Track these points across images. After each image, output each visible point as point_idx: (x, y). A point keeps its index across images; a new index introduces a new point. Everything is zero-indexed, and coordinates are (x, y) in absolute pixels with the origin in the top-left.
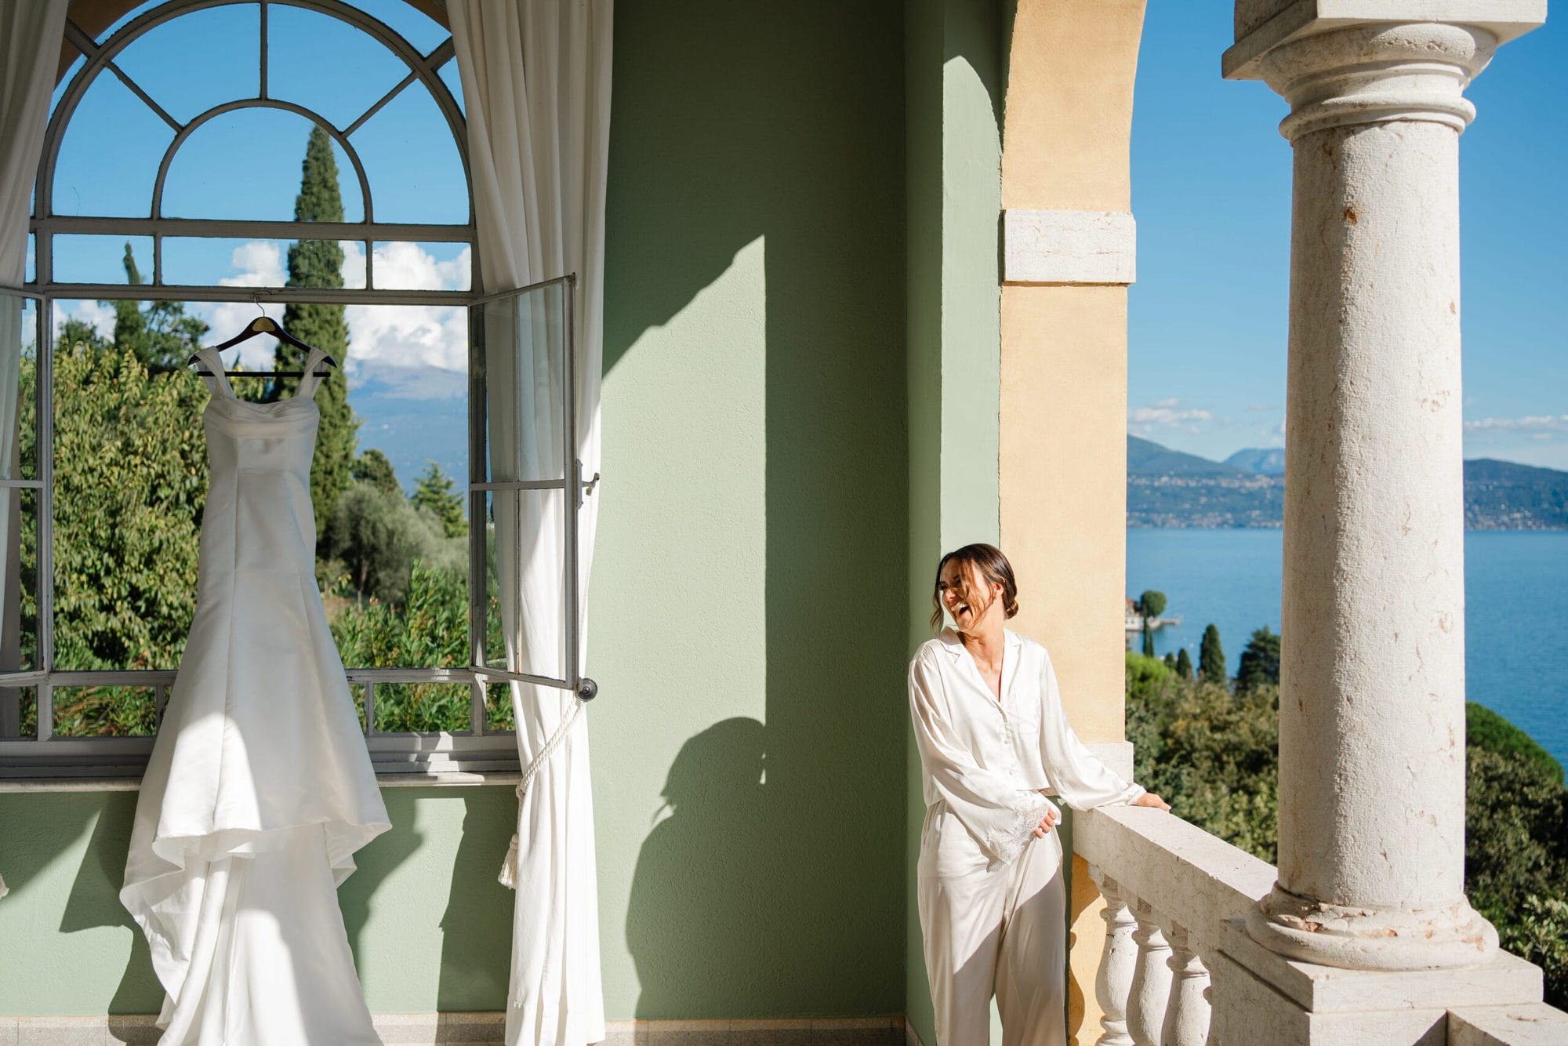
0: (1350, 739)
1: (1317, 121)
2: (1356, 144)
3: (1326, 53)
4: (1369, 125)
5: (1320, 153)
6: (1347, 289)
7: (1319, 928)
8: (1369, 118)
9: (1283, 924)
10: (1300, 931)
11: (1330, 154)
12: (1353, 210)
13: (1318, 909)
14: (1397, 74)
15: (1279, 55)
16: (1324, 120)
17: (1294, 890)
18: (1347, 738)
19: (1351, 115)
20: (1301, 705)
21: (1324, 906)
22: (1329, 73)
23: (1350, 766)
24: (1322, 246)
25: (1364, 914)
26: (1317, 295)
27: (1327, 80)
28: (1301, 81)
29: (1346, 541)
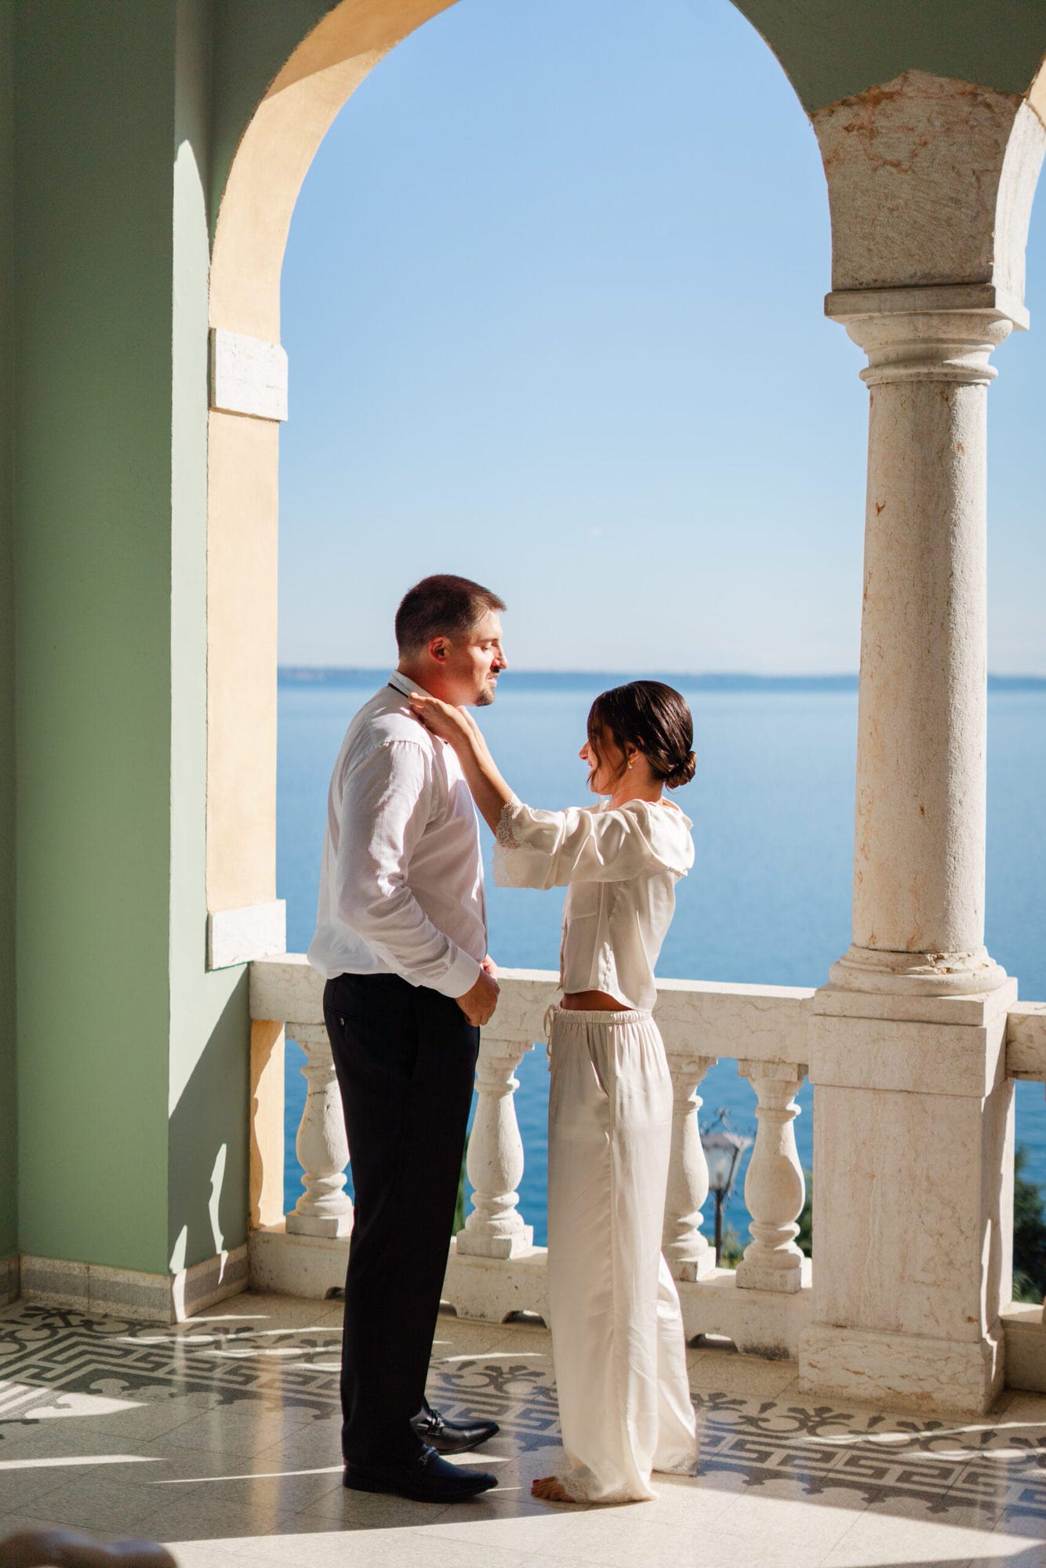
0: (961, 831)
1: (939, 374)
2: (962, 394)
3: (964, 327)
4: (970, 384)
5: (938, 398)
6: (959, 502)
7: (949, 970)
8: (968, 378)
9: (920, 973)
10: (938, 974)
11: (947, 399)
12: (963, 445)
13: (942, 958)
14: (982, 350)
15: (921, 318)
16: (946, 375)
17: (915, 949)
18: (959, 830)
19: (964, 375)
20: (922, 810)
21: (946, 955)
22: (954, 341)
23: (960, 851)
24: (941, 468)
25: (969, 956)
26: (937, 504)
27: (950, 346)
28: (925, 341)
29: (959, 687)
